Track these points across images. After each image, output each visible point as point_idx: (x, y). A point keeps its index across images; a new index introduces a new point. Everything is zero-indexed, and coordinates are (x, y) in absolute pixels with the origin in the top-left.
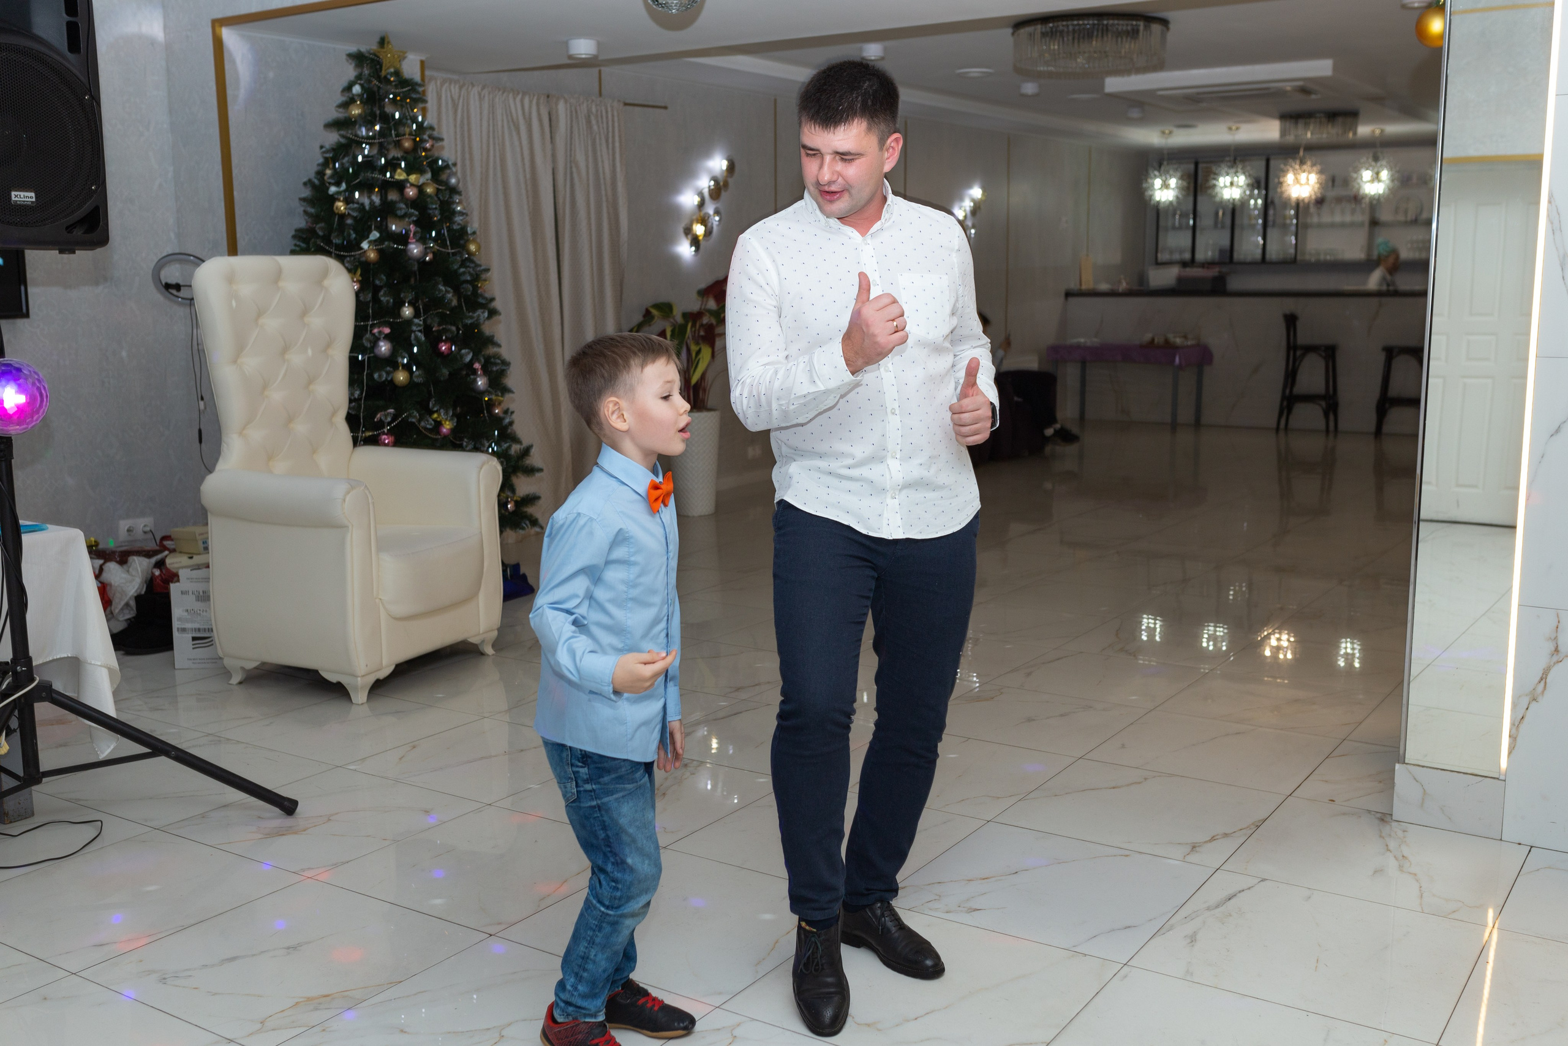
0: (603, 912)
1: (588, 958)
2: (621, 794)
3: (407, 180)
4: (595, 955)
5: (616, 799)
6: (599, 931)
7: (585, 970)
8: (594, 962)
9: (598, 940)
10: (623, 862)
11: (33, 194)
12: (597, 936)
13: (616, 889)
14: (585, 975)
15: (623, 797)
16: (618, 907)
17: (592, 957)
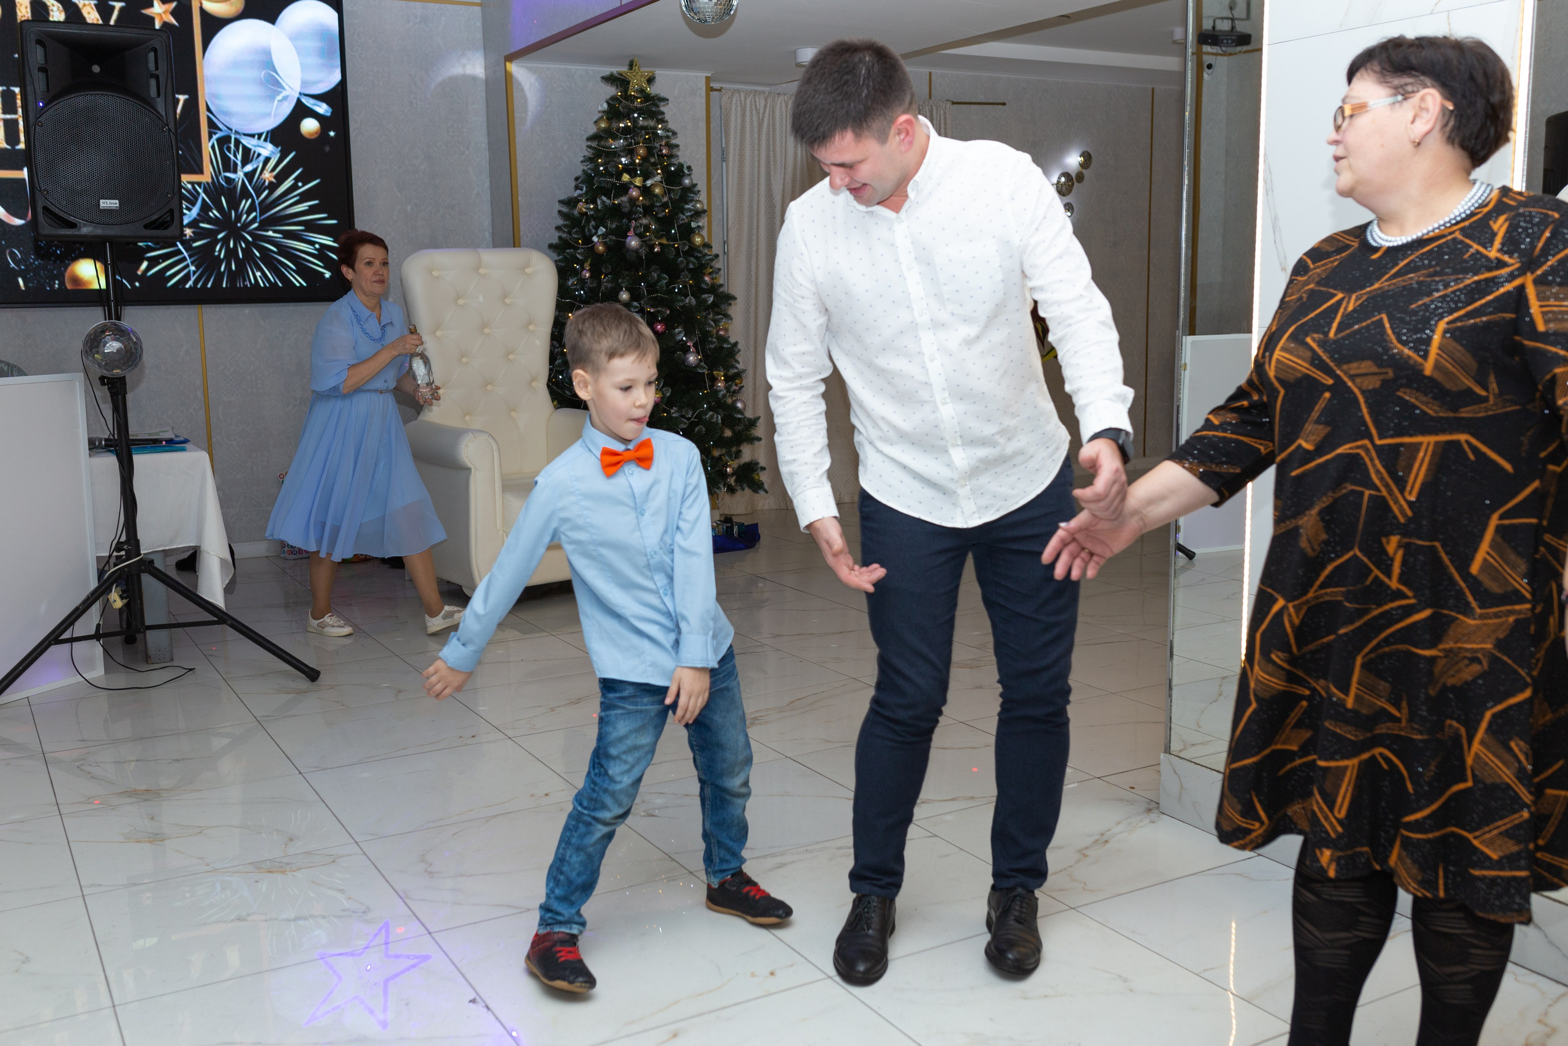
0: (579, 812)
1: (564, 860)
2: (620, 711)
3: (631, 183)
4: (570, 856)
5: (616, 715)
6: (576, 831)
7: (562, 873)
8: (569, 863)
9: (573, 840)
10: (606, 773)
11: (117, 201)
12: (573, 836)
13: (593, 790)
14: (562, 877)
15: (622, 714)
16: (594, 810)
17: (567, 858)
